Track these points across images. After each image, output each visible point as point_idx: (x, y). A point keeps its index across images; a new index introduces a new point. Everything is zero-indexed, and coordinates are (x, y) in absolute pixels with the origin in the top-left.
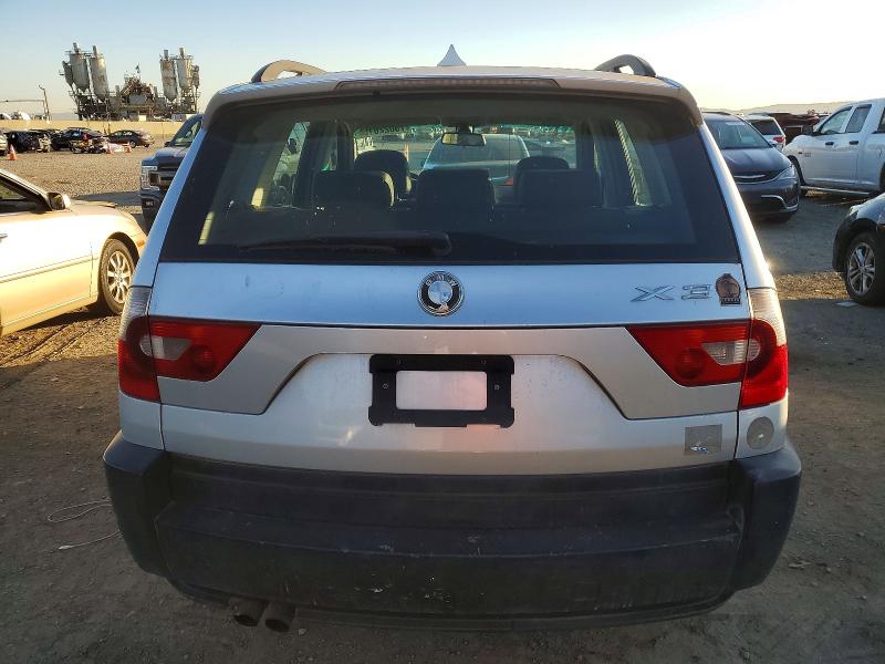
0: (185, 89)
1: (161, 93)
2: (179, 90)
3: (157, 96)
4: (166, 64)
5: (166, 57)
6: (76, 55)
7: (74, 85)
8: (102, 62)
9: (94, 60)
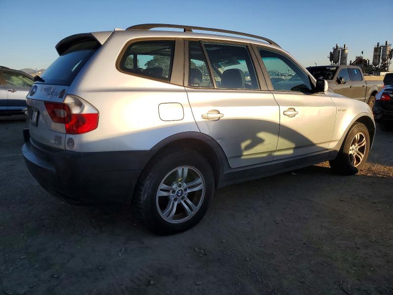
0: (384, 60)
1: (371, 63)
2: (381, 61)
3: (369, 63)
4: (377, 50)
5: (378, 46)
6: (336, 49)
7: (332, 62)
8: (346, 51)
9: (343, 50)
